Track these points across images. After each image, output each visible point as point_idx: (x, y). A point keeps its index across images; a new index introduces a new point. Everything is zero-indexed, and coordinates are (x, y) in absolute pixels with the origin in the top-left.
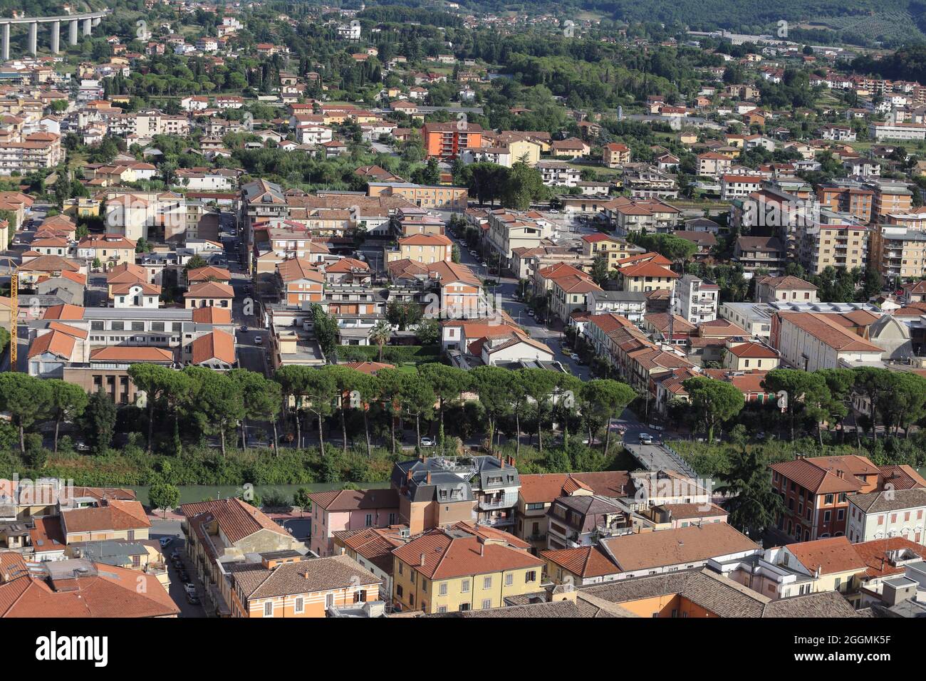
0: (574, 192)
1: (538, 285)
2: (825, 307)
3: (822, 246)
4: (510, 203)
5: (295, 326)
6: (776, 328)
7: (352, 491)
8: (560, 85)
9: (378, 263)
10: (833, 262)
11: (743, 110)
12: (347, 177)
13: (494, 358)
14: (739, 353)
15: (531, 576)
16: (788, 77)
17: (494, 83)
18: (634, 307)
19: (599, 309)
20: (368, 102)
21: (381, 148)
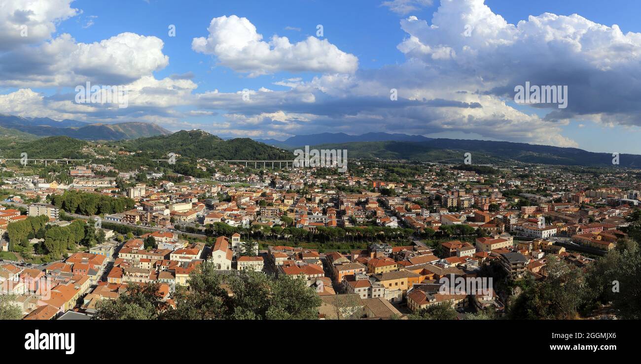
0: (401, 193)
1: (395, 211)
2: (450, 213)
3: (449, 202)
4: (390, 196)
5: (348, 219)
6: (441, 218)
7: (359, 251)
8: (398, 173)
9: (364, 208)
10: (451, 205)
11: (433, 177)
12: (358, 191)
13: (386, 225)
14: (434, 223)
15: (395, 266)
16: (441, 170)
17: (386, 173)
18: (413, 215)
19: (407, 215)
20: (362, 177)
21: (365, 186)
